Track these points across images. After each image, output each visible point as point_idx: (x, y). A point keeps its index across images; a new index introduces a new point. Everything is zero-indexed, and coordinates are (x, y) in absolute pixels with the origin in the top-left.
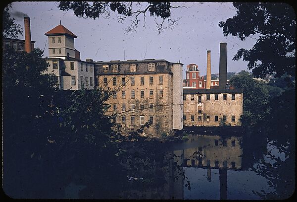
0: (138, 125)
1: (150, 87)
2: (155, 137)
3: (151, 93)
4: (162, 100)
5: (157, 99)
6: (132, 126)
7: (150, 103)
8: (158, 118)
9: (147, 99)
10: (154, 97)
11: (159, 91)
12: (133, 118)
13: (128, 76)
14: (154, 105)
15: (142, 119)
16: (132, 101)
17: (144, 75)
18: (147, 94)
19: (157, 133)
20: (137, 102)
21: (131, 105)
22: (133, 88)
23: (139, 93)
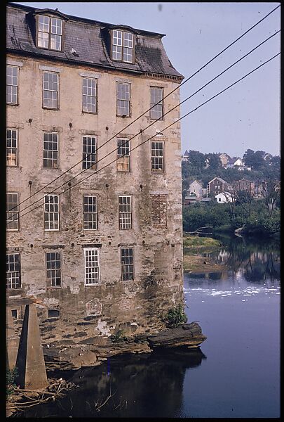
0: (75, 290)
1: (117, 125)
2: (141, 330)
3: (123, 148)
4: (161, 181)
5: (145, 176)
6: (54, 294)
7: (118, 191)
8: (150, 254)
9: (108, 172)
10: (135, 165)
11: (150, 143)
12: (53, 261)
13: (31, 61)
14: (134, 201)
15: (92, 259)
16: (46, 177)
17: (94, 74)
18: (106, 154)
19: (149, 313)
20: (70, 184)
21: (41, 197)
22: (53, 120)
23: (78, 145)
